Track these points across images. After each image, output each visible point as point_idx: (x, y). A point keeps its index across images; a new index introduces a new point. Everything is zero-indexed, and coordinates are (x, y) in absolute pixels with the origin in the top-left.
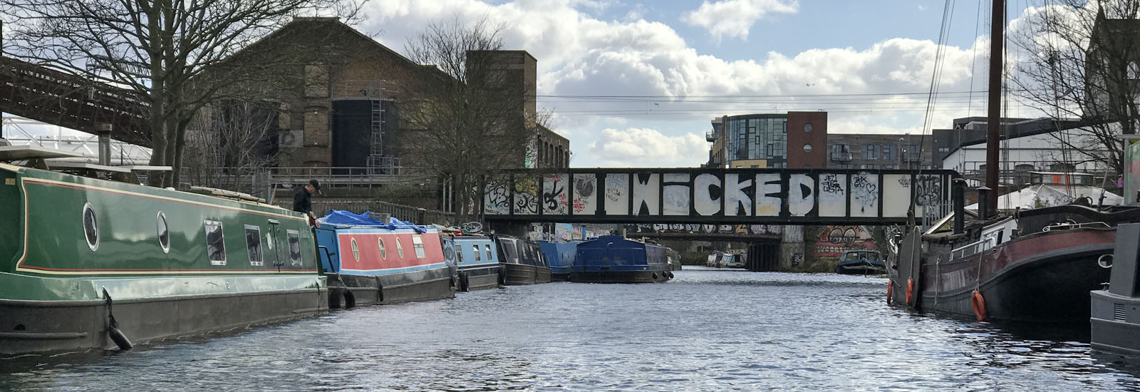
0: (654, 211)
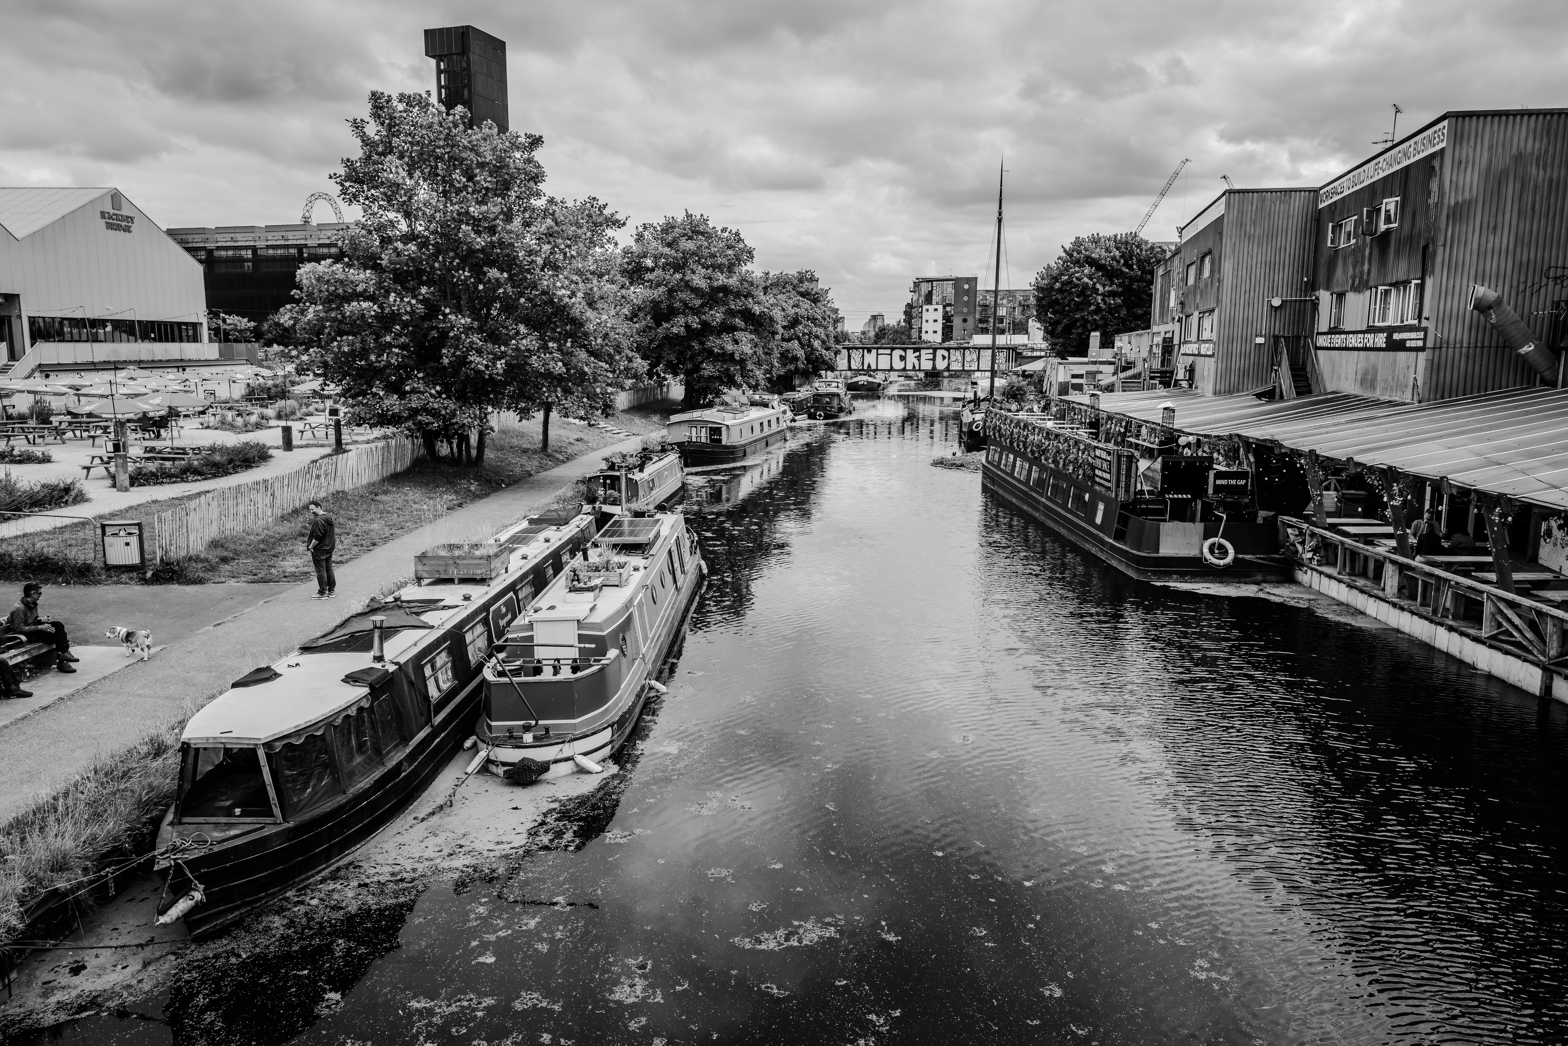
0: (873, 367)
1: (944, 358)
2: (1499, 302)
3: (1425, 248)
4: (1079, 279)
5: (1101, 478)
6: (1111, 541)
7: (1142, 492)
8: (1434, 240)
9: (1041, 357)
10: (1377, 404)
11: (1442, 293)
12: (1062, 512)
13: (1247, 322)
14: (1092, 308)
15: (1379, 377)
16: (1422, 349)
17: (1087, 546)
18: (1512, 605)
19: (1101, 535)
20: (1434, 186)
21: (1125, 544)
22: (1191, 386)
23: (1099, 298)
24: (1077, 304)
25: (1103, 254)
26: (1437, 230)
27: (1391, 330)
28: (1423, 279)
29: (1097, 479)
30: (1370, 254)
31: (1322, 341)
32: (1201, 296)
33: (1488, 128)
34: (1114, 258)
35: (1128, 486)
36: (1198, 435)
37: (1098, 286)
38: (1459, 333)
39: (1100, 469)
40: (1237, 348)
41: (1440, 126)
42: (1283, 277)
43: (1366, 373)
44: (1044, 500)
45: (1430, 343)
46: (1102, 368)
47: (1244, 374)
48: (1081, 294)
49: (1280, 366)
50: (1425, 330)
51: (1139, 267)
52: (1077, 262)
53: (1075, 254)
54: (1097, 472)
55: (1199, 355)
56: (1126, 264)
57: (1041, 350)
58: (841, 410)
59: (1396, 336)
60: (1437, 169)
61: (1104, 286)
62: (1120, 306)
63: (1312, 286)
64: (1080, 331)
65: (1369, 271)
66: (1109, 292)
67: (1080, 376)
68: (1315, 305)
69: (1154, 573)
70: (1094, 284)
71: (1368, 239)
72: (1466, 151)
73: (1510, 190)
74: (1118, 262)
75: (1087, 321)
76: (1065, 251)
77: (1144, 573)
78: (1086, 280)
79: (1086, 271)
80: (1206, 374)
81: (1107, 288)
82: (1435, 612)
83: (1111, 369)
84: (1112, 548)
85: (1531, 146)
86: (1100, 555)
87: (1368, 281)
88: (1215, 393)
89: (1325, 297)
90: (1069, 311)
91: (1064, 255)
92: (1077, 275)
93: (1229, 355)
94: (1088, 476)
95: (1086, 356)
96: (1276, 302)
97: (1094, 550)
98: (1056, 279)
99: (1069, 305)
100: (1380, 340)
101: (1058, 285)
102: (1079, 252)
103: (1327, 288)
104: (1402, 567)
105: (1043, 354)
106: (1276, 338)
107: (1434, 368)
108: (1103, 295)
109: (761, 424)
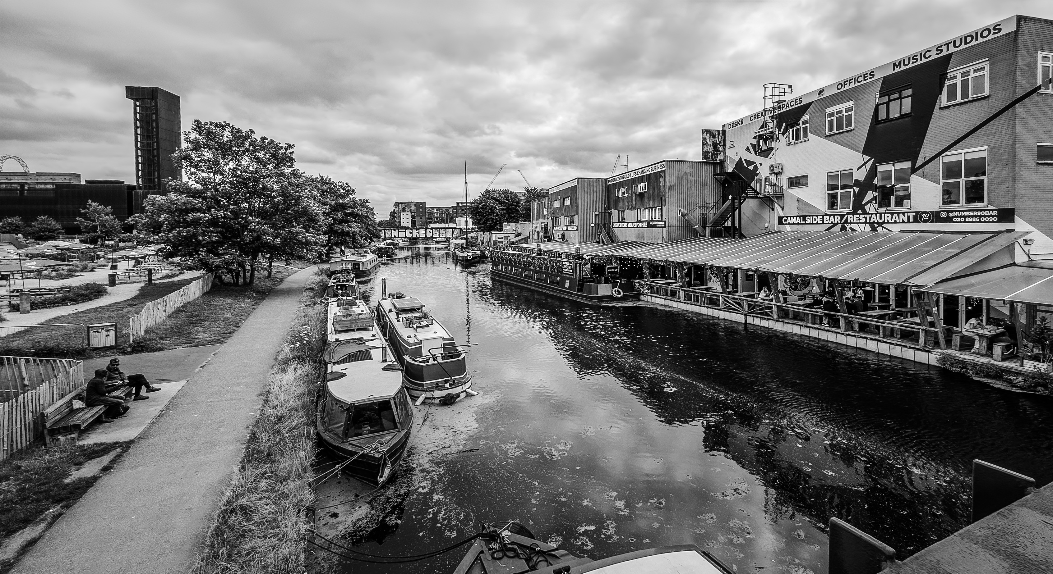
2: (688, 214)
3: (661, 198)
5: (567, 272)
6: (576, 293)
8: (665, 196)
9: (473, 232)
10: (648, 244)
11: (669, 211)
12: (546, 285)
13: (588, 219)
14: (495, 214)
15: (645, 236)
16: (665, 227)
17: (563, 296)
18: (728, 297)
19: (570, 291)
20: (662, 180)
22: (563, 240)
24: (489, 213)
25: (498, 195)
26: (665, 193)
27: (648, 222)
28: (662, 207)
29: (564, 272)
30: (635, 199)
31: (615, 225)
32: (565, 211)
33: (677, 165)
34: (502, 197)
38: (675, 223)
39: (566, 269)
40: (585, 227)
41: (663, 163)
42: (598, 205)
43: (639, 235)
45: (667, 226)
47: (588, 236)
48: (488, 209)
49: (601, 233)
50: (665, 222)
51: (511, 200)
52: (488, 198)
53: (487, 195)
54: (564, 270)
56: (507, 199)
57: (473, 229)
59: (651, 223)
60: (663, 175)
63: (609, 208)
65: (636, 204)
66: (501, 209)
68: (610, 214)
69: (598, 302)
71: (634, 194)
72: (671, 171)
73: (684, 182)
74: (504, 198)
75: (493, 219)
76: (482, 194)
77: (594, 302)
79: (490, 201)
81: (499, 207)
82: (701, 303)
84: (577, 295)
85: (689, 170)
87: (635, 207)
88: (579, 243)
89: (615, 212)
91: (482, 196)
92: (488, 203)
93: (583, 230)
96: (597, 213)
98: (480, 204)
100: (645, 225)
101: (480, 206)
103: (616, 209)
104: (685, 291)
105: (475, 231)
106: (598, 225)
107: (669, 233)
108: (499, 210)
109: (372, 261)
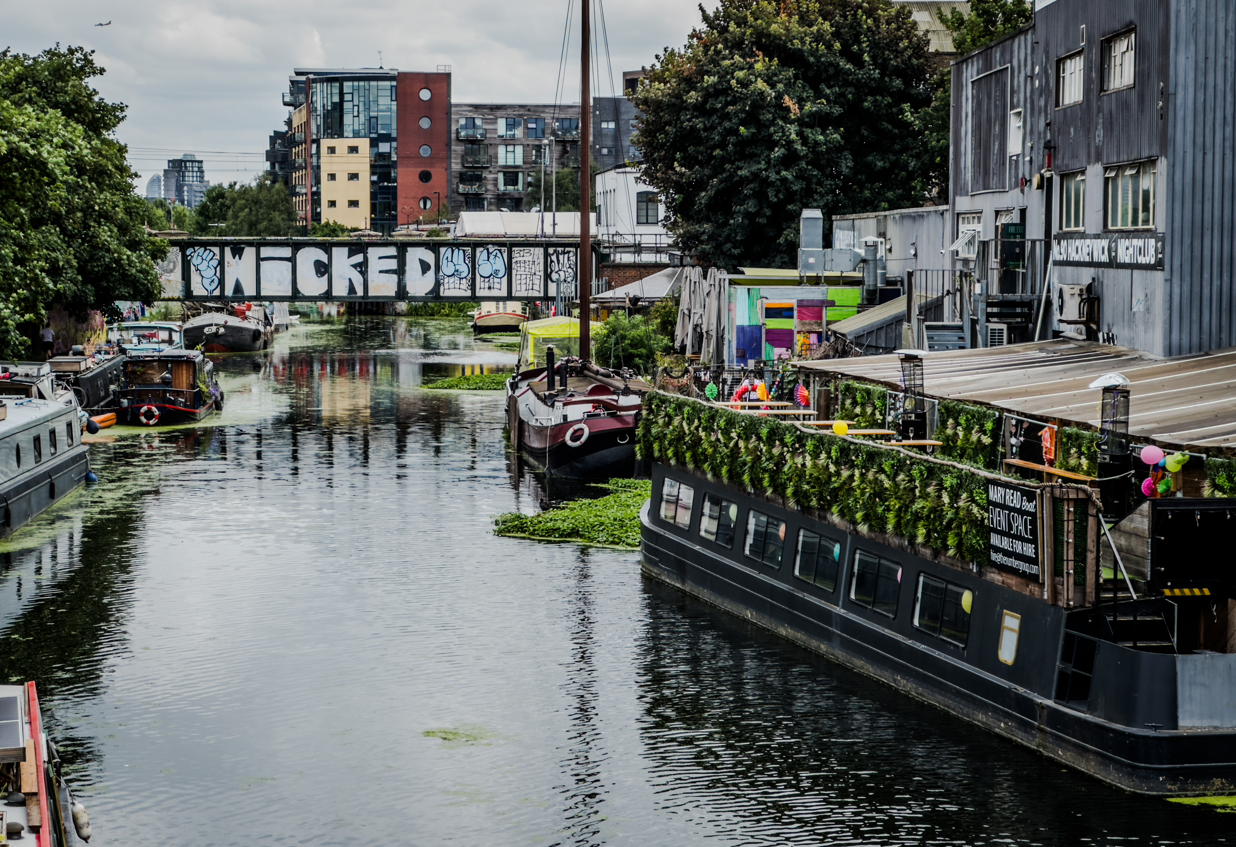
0: (249, 289)
1: (425, 267)
4: (745, 84)
5: (1006, 553)
6: (1050, 703)
7: (1117, 584)
9: (658, 267)
12: (899, 638)
14: (778, 152)
17: (981, 718)
19: (1021, 690)
21: (1091, 710)
22: (1092, 336)
23: (792, 130)
24: (743, 143)
25: (795, 27)
29: (996, 557)
32: (1109, 128)
34: (818, 38)
35: (1080, 571)
36: (1191, 448)
37: (787, 101)
39: (1002, 533)
44: (839, 610)
46: (834, 293)
48: (751, 119)
51: (874, 58)
52: (737, 45)
53: (732, 27)
54: (995, 540)
55: (1113, 264)
56: (846, 53)
57: (658, 250)
58: (198, 399)
61: (801, 102)
62: (838, 149)
64: (751, 206)
66: (811, 115)
67: (784, 312)
69: (1172, 776)
70: (780, 96)
74: (829, 47)
75: (766, 183)
76: (706, 18)
77: (1148, 775)
78: (760, 84)
79: (759, 66)
80: (1138, 307)
81: (808, 107)
83: (854, 294)
84: (1055, 718)
86: (1020, 738)
88: (1169, 352)
90: (723, 160)
91: (703, 27)
92: (740, 74)
94: (973, 551)
95: (793, 264)
97: (1001, 727)
98: (689, 82)
99: (723, 145)
101: (693, 97)
102: (741, 22)
105: (664, 259)
108: (801, 122)
109: (37, 440)
